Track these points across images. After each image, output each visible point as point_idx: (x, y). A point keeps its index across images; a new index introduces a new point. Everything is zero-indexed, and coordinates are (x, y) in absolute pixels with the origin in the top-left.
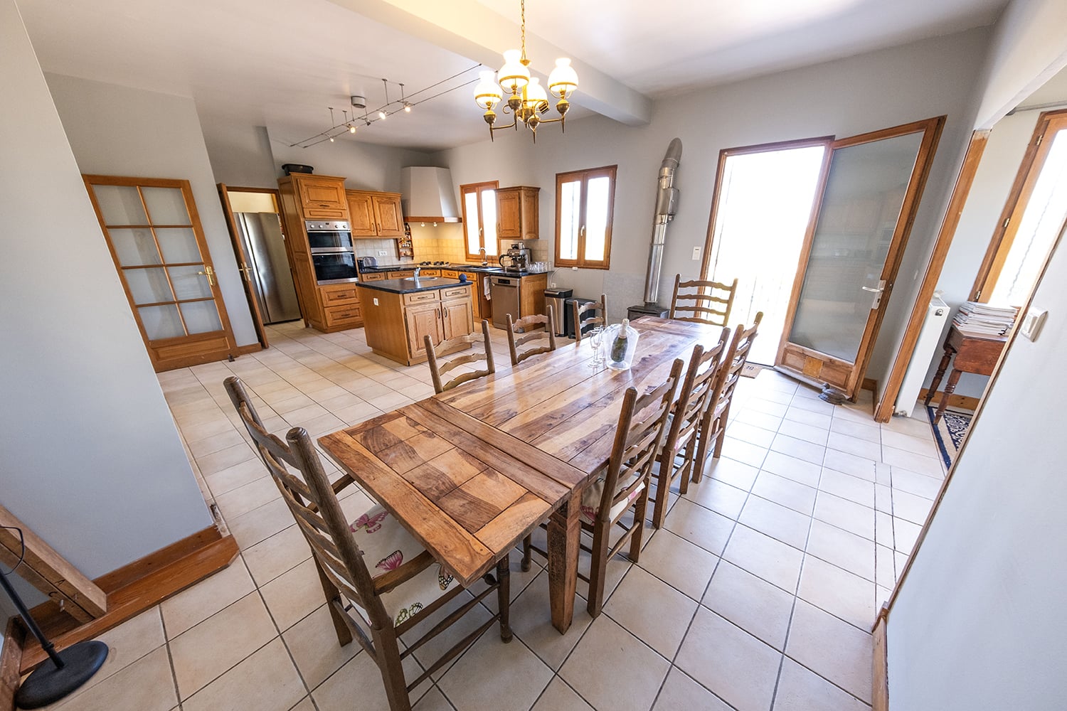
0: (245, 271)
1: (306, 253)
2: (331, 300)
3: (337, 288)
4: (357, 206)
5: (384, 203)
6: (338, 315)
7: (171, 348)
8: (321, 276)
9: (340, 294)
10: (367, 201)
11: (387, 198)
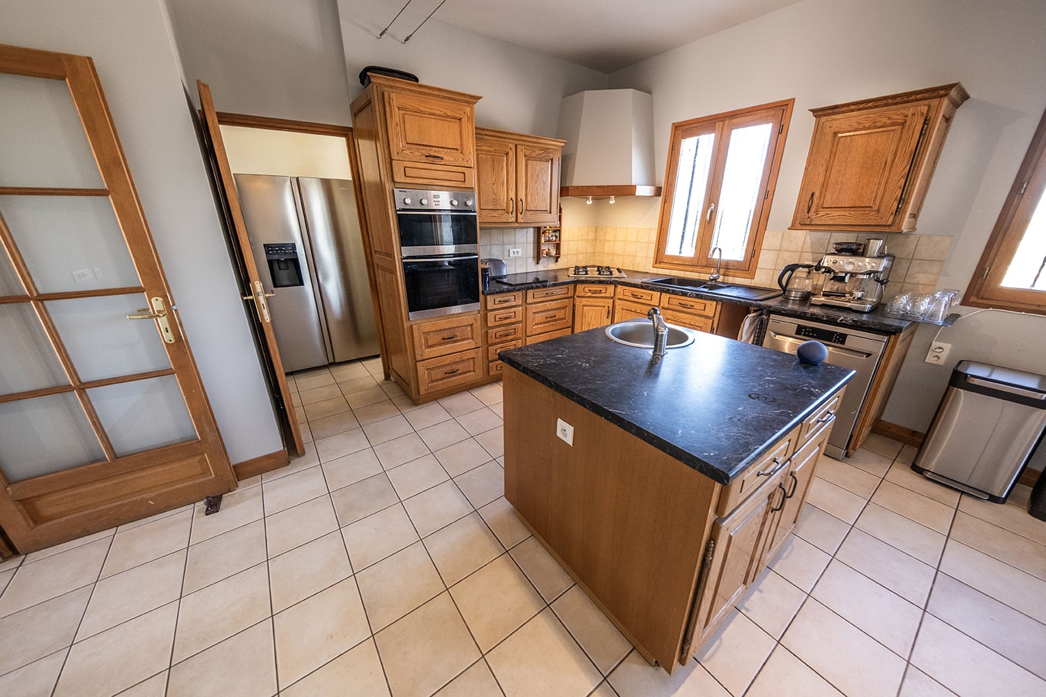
0: (258, 302)
1: (391, 255)
2: (429, 347)
3: (443, 324)
4: (490, 163)
5: (534, 159)
6: (438, 374)
7: (70, 493)
8: (416, 303)
9: (446, 335)
10: (507, 154)
11: (541, 149)
